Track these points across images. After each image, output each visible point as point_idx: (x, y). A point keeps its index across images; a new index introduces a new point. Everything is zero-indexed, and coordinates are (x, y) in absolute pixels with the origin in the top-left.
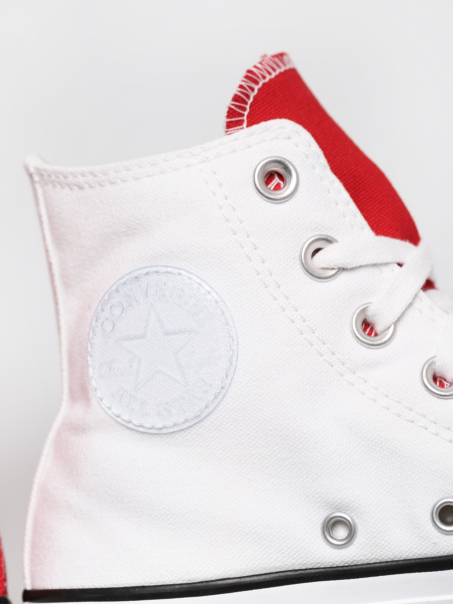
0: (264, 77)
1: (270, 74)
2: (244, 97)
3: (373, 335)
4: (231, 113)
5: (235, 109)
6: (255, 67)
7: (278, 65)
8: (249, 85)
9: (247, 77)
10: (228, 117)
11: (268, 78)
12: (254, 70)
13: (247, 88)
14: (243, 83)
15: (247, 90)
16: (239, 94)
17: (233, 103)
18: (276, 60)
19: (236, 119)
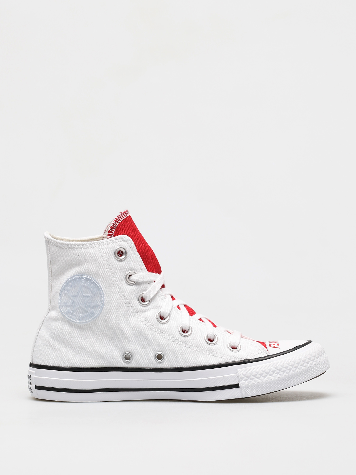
0: (120, 220)
1: (122, 219)
2: (114, 227)
3: (144, 302)
4: (109, 232)
5: (111, 230)
6: (118, 217)
7: (124, 215)
8: (115, 223)
9: (115, 221)
10: (108, 233)
11: (122, 220)
12: (117, 218)
13: (115, 224)
14: (114, 223)
15: (115, 225)
16: (112, 226)
17: (110, 229)
18: (124, 214)
19: (111, 234)
